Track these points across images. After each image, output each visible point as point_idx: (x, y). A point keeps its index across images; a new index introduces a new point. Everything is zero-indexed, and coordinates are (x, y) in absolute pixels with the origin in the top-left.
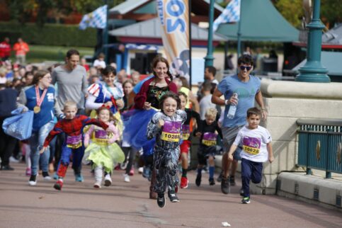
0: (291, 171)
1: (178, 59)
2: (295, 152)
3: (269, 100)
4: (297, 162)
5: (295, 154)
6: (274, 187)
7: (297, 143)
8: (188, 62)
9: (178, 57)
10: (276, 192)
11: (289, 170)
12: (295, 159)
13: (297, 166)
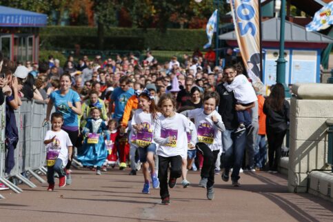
0: (322, 170)
1: (248, 62)
2: (325, 151)
3: (300, 102)
4: (327, 162)
5: (325, 154)
6: (306, 185)
7: (327, 143)
8: (258, 65)
9: (249, 60)
10: (308, 190)
11: (319, 168)
12: (325, 158)
13: (326, 165)
